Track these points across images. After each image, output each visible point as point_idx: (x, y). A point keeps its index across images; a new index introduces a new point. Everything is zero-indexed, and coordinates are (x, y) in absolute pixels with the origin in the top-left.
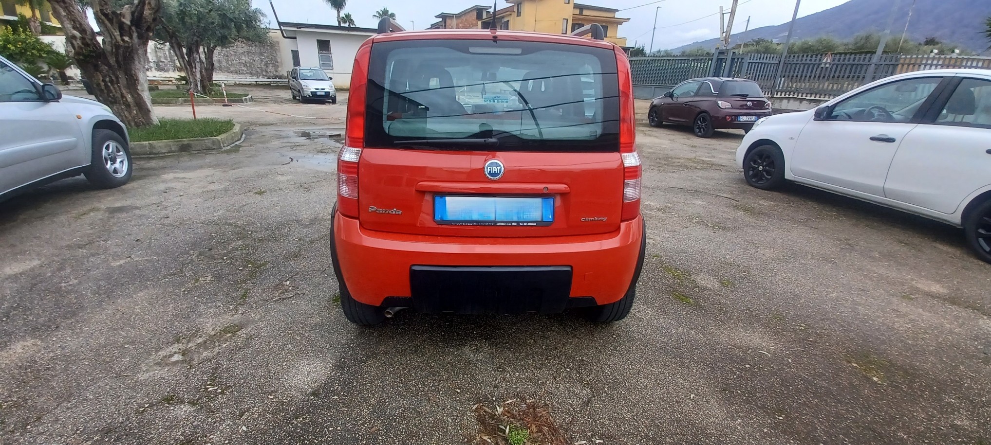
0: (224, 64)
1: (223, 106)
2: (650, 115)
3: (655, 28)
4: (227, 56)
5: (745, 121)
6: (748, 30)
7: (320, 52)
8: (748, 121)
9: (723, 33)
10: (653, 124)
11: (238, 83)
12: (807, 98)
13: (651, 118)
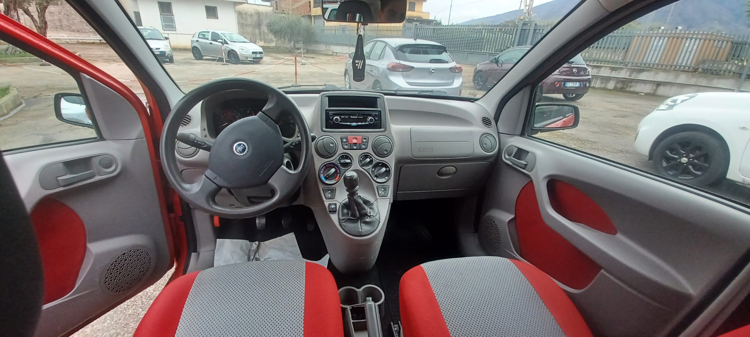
0: (65, 23)
1: (41, 65)
2: (475, 79)
3: (451, 5)
4: (68, 15)
5: (571, 87)
6: (521, 9)
7: (162, 14)
8: (573, 87)
9: (526, 6)
10: (478, 87)
11: (81, 41)
12: (590, 64)
13: (476, 82)
